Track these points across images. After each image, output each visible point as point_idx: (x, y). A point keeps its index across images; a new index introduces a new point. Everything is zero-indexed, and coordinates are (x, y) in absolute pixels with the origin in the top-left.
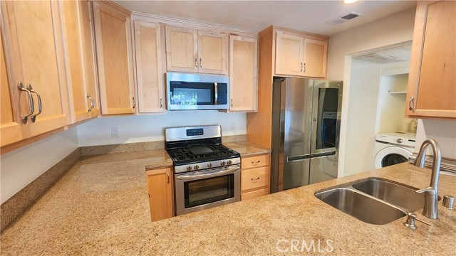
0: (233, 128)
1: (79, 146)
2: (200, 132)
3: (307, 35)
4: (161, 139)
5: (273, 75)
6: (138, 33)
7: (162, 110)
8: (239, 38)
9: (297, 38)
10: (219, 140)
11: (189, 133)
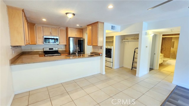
0: (62, 49)
1: (23, 51)
2: (53, 49)
3: (77, 28)
4: (43, 50)
5: (68, 37)
6: (37, 28)
7: (43, 44)
8: (61, 29)
9: (74, 29)
10: (58, 51)
11: (50, 49)
